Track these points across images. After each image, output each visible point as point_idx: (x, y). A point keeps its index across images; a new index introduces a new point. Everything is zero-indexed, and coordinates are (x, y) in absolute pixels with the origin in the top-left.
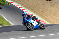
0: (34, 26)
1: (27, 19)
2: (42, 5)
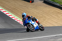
0: (35, 27)
2: (24, 7)
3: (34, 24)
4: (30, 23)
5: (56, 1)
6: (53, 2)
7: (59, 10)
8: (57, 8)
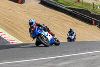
0: (49, 40)
1: (39, 31)
3: (47, 35)
4: (43, 33)
5: (61, 2)
6: (55, 3)
7: (65, 17)
8: (62, 12)
